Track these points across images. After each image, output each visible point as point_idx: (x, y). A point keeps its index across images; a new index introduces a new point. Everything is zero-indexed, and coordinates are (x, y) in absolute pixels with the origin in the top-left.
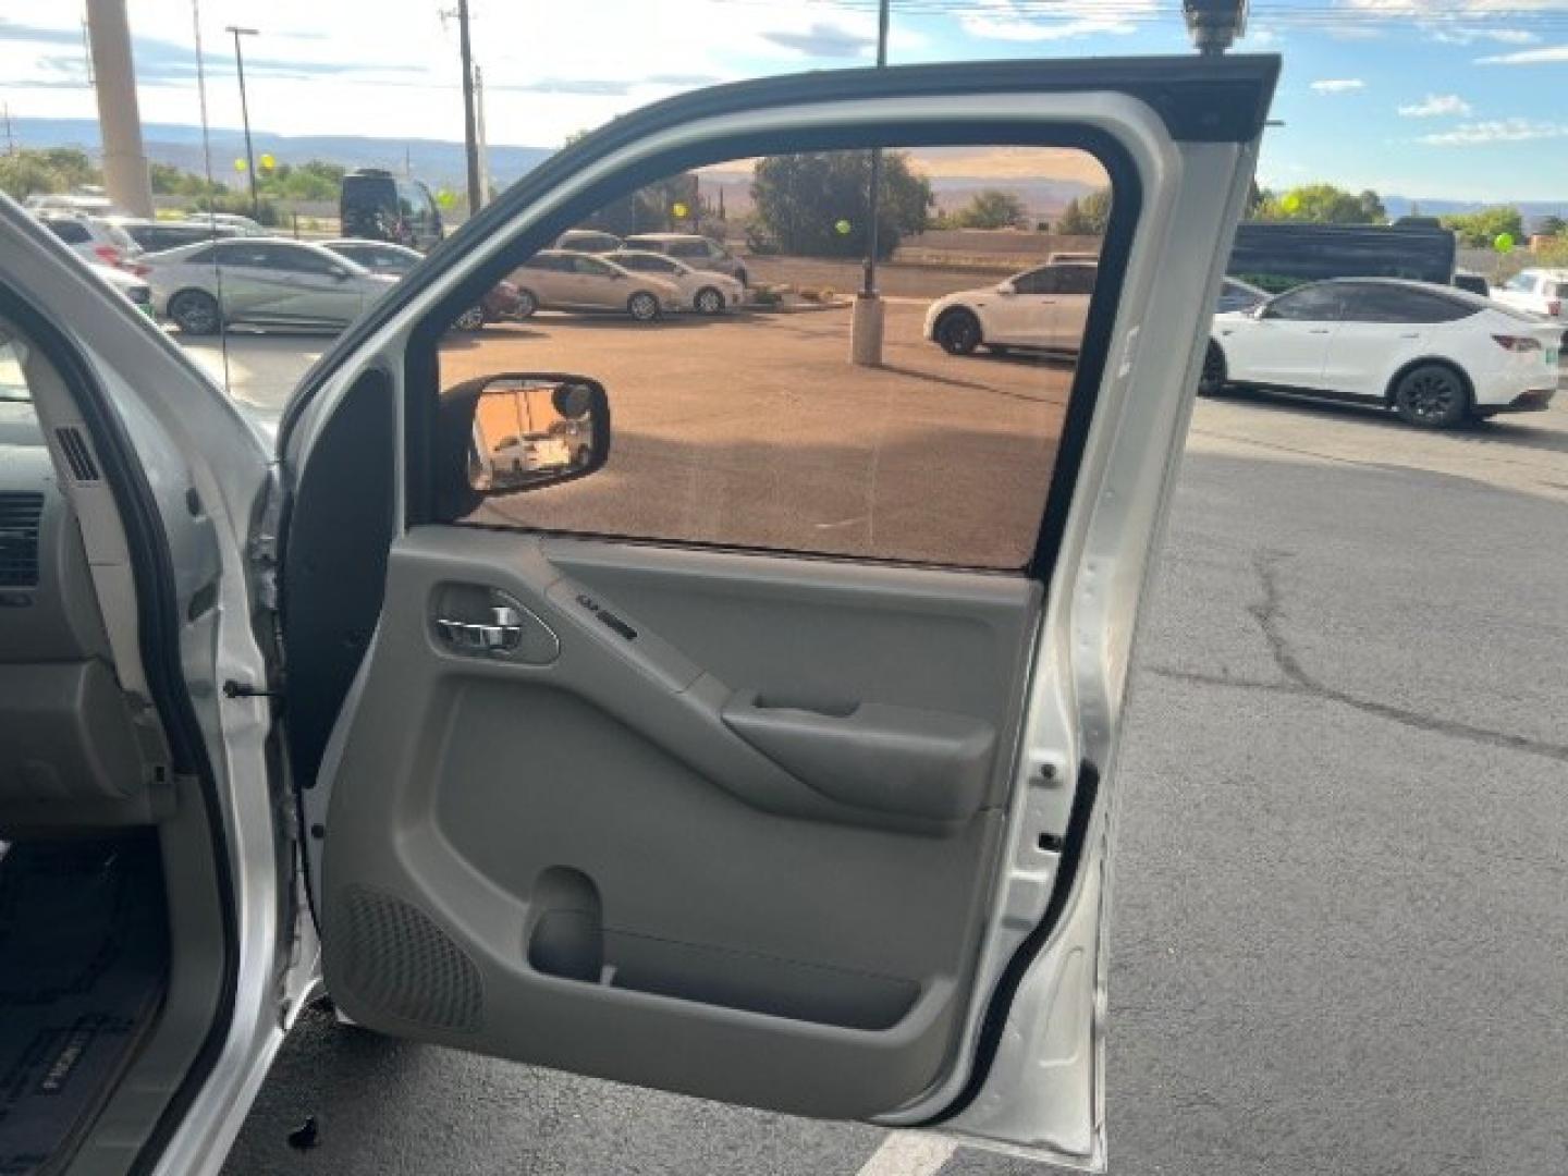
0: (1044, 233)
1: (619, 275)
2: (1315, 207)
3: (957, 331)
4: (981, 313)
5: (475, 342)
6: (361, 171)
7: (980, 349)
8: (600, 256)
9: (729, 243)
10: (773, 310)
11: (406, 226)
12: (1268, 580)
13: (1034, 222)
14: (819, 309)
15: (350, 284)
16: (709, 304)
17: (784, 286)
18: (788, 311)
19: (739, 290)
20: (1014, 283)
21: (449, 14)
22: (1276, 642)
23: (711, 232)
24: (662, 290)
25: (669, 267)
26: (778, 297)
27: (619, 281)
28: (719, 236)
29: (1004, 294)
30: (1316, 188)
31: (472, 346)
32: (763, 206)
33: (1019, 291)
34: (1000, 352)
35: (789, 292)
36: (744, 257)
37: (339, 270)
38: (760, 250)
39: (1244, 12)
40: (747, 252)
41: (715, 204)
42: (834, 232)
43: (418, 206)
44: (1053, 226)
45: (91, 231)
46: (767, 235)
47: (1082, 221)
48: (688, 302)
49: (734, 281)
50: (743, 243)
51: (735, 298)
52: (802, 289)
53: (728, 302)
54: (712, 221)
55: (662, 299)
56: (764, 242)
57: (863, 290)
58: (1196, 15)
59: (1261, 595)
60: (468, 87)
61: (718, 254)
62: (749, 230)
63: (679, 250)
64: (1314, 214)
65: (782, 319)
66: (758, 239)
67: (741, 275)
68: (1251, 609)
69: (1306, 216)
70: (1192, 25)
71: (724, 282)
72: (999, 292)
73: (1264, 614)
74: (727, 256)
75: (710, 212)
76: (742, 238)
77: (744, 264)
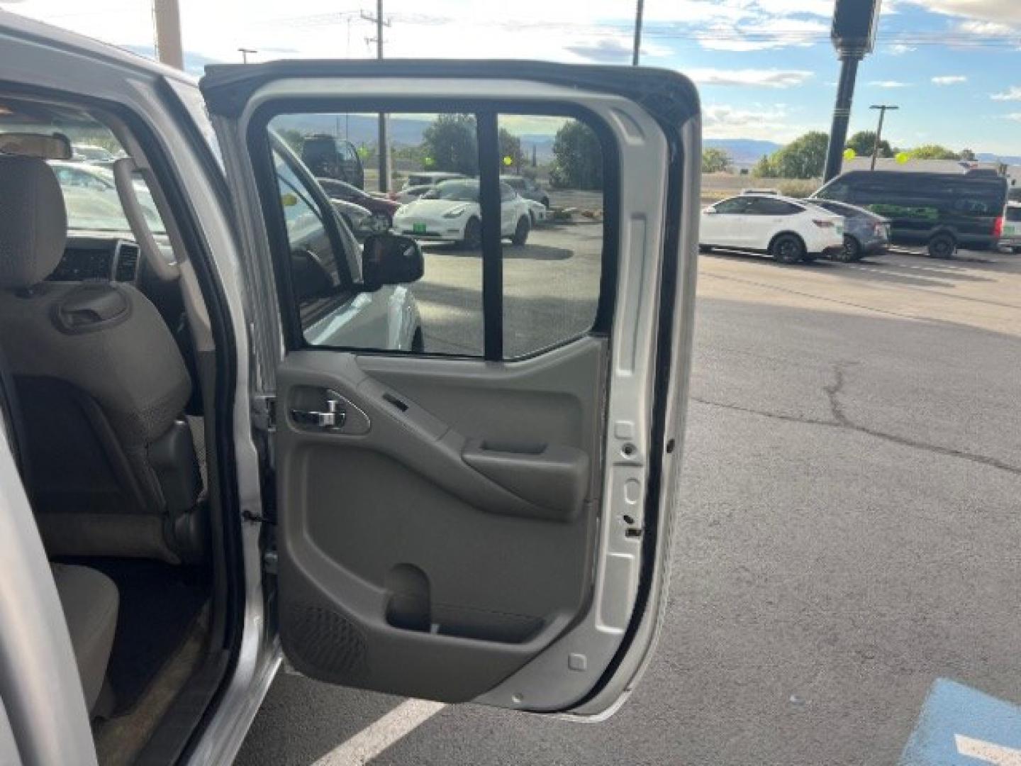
0: (744, 176)
6: (315, 136)
9: (538, 181)
10: (565, 223)
11: (341, 169)
12: (839, 376)
13: (739, 168)
14: (594, 223)
17: (573, 209)
18: (574, 224)
19: (544, 210)
20: (715, 207)
21: (371, 40)
22: (834, 404)
23: (527, 174)
26: (568, 215)
28: (532, 176)
29: (710, 213)
30: (930, 148)
32: (560, 157)
33: (718, 212)
35: (574, 212)
36: (548, 190)
38: (558, 185)
39: (872, 37)
40: (549, 187)
41: (530, 156)
43: (348, 156)
44: (750, 172)
46: (563, 176)
47: (770, 169)
49: (540, 204)
50: (548, 181)
51: (541, 215)
52: (584, 210)
53: (537, 218)
54: (528, 167)
56: (561, 181)
58: (840, 40)
59: (834, 382)
61: (532, 188)
62: (551, 173)
65: (570, 229)
66: (557, 179)
67: (545, 201)
68: (825, 388)
70: (837, 46)
71: (534, 206)
72: (705, 212)
73: (831, 391)
74: (536, 189)
75: (526, 162)
76: (546, 178)
77: (548, 195)
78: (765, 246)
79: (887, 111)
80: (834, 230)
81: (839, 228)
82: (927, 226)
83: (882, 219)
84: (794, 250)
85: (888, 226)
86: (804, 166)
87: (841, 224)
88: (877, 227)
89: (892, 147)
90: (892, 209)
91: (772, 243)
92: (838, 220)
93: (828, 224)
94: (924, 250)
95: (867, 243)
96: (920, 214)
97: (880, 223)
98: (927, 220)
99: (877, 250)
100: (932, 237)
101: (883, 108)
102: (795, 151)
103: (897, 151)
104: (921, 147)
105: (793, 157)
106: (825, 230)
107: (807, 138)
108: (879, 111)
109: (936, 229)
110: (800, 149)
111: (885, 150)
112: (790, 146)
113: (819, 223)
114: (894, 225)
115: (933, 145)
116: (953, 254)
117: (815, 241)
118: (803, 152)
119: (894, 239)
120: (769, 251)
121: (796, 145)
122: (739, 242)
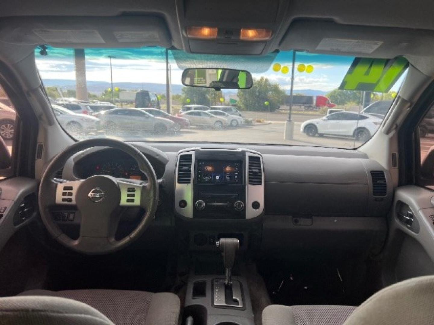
1: (212, 116)
3: (311, 129)
4: (318, 125)
5: (182, 134)
6: (141, 91)
7: (317, 135)
8: (206, 112)
10: (250, 125)
11: (151, 104)
15: (150, 119)
16: (234, 124)
17: (251, 119)
19: (242, 120)
20: (327, 117)
24: (223, 120)
25: (224, 114)
26: (251, 122)
27: (212, 118)
29: (324, 120)
31: (182, 136)
32: (240, 98)
33: (328, 119)
34: (322, 136)
35: (253, 120)
37: (147, 116)
42: (264, 105)
45: (81, 107)
46: (241, 106)
48: (229, 123)
49: (241, 118)
51: (241, 122)
52: (256, 120)
53: (239, 123)
55: (223, 123)
57: (288, 119)
60: (167, 70)
63: (225, 110)
65: (254, 128)
71: (239, 118)
72: (322, 119)
78: (351, 134)
84: (365, 135)
91: (354, 132)
105: (334, 96)
110: (336, 93)
113: (376, 124)
120: (353, 136)
122: (338, 132)
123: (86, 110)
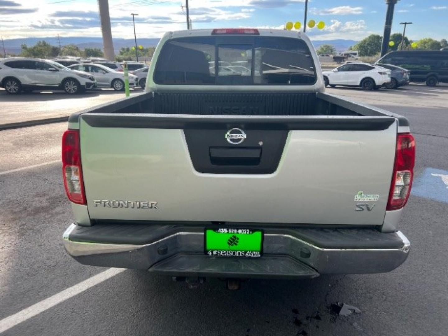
2: (426, 45)
4: (329, 77)
7: (328, 86)
20: (338, 69)
29: (335, 72)
30: (426, 39)
34: (333, 86)
64: (426, 47)
69: (423, 48)
78: (358, 84)
79: (407, 25)
80: (387, 76)
81: (389, 75)
82: (426, 73)
83: (407, 70)
84: (371, 84)
85: (409, 73)
86: (369, 51)
87: (389, 73)
88: (405, 74)
89: (409, 39)
90: (411, 66)
91: (361, 82)
92: (388, 71)
93: (384, 73)
94: (424, 84)
95: (400, 81)
96: (423, 68)
97: (406, 72)
98: (426, 71)
99: (405, 84)
100: (427, 78)
101: (406, 24)
102: (365, 43)
103: (412, 42)
104: (422, 39)
105: (364, 47)
106: (383, 76)
107: (370, 37)
108: (404, 25)
109: (429, 74)
110: (367, 43)
111: (406, 41)
112: (362, 42)
113: (381, 73)
114: (412, 73)
115: (428, 38)
116: (437, 84)
117: (380, 80)
118: (368, 44)
119: (412, 79)
120: (360, 86)
121: (365, 41)
122: (348, 82)
123: (121, 68)
